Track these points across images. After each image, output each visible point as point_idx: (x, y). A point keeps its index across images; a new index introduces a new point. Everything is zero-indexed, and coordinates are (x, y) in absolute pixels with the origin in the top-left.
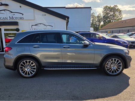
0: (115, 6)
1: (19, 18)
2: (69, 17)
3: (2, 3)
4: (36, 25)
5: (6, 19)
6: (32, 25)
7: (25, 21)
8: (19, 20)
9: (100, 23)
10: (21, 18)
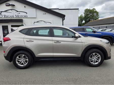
0: (94, 9)
1: (23, 16)
2: (65, 15)
3: (9, 4)
4: (37, 22)
5: (13, 17)
6: (34, 22)
7: (28, 18)
8: (23, 18)
9: (82, 22)
10: (25, 16)
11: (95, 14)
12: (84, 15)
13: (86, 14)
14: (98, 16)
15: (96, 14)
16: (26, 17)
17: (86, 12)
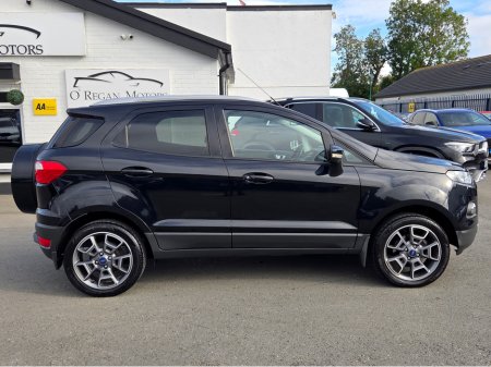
1: (22, 50)
2: (229, 46)
4: (92, 77)
6: (77, 79)
7: (46, 60)
8: (22, 56)
9: (378, 69)
10: (29, 49)
11: (447, 28)
12: (388, 31)
13: (400, 26)
15: (451, 26)
16: (33, 53)
17: (396, 19)
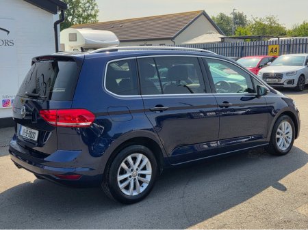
14: (96, 8)
